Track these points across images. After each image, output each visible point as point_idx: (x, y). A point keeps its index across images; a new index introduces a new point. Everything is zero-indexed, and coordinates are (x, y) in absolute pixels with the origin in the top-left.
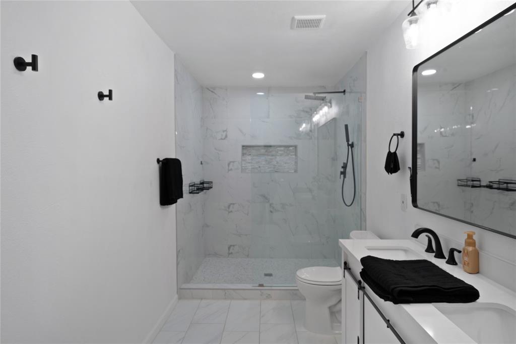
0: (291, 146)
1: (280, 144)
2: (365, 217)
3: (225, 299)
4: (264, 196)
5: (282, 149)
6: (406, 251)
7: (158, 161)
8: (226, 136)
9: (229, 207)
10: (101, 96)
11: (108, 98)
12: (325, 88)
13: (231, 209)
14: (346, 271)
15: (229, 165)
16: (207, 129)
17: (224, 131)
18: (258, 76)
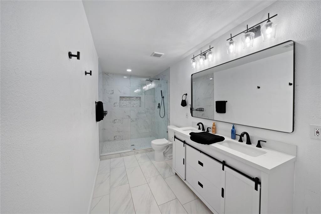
0: (138, 97)
1: (135, 96)
2: (169, 121)
3: (121, 157)
4: (129, 116)
5: (135, 98)
6: (192, 130)
7: (96, 102)
8: (113, 93)
9: (114, 121)
10: (86, 73)
11: (89, 74)
12: (150, 77)
13: (115, 122)
14: (175, 139)
15: (114, 104)
16: (105, 89)
17: (112, 91)
18: (129, 70)
